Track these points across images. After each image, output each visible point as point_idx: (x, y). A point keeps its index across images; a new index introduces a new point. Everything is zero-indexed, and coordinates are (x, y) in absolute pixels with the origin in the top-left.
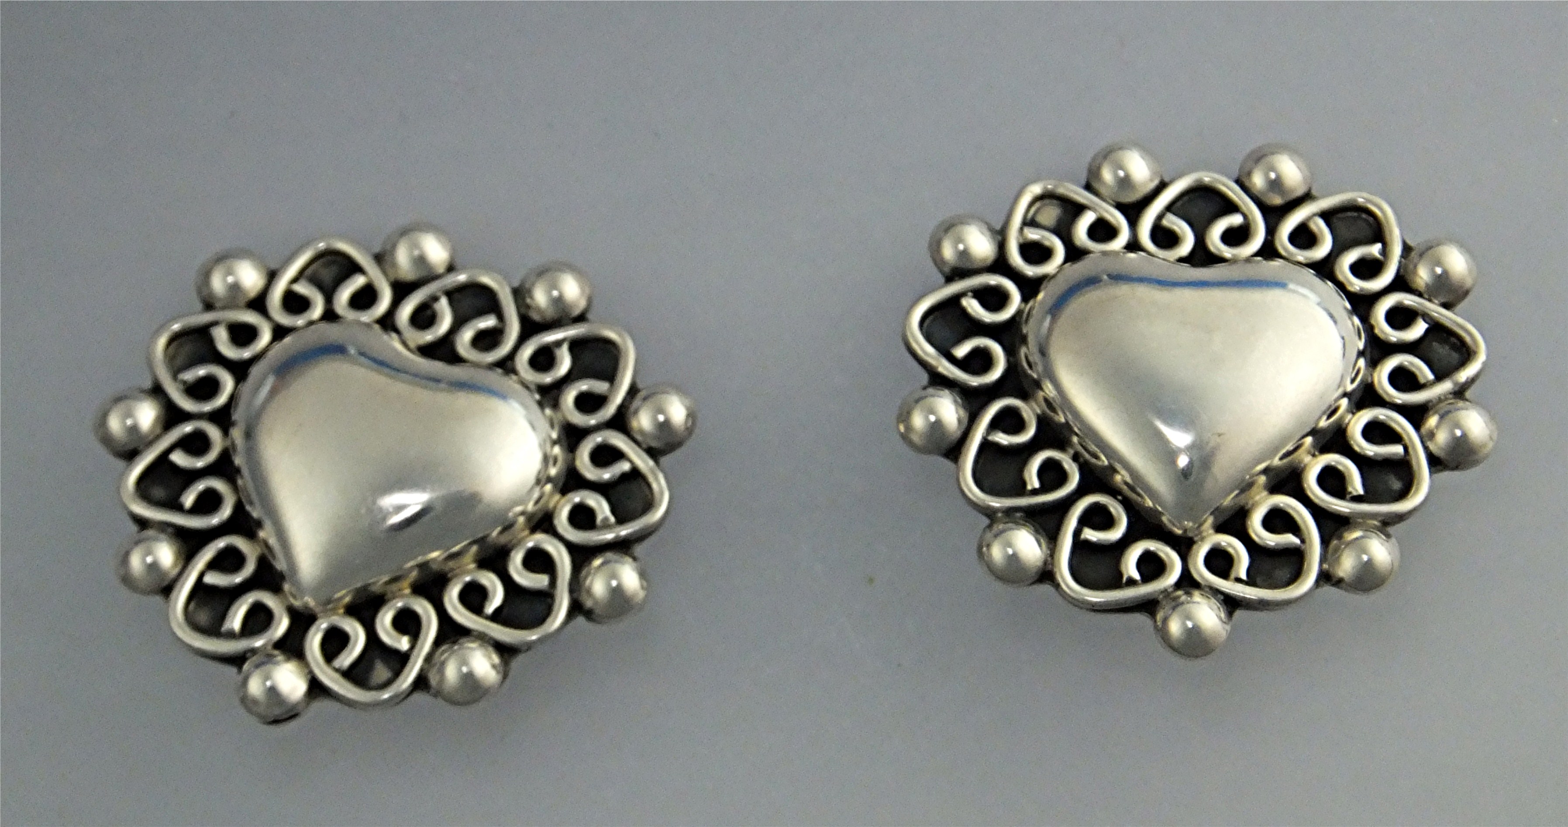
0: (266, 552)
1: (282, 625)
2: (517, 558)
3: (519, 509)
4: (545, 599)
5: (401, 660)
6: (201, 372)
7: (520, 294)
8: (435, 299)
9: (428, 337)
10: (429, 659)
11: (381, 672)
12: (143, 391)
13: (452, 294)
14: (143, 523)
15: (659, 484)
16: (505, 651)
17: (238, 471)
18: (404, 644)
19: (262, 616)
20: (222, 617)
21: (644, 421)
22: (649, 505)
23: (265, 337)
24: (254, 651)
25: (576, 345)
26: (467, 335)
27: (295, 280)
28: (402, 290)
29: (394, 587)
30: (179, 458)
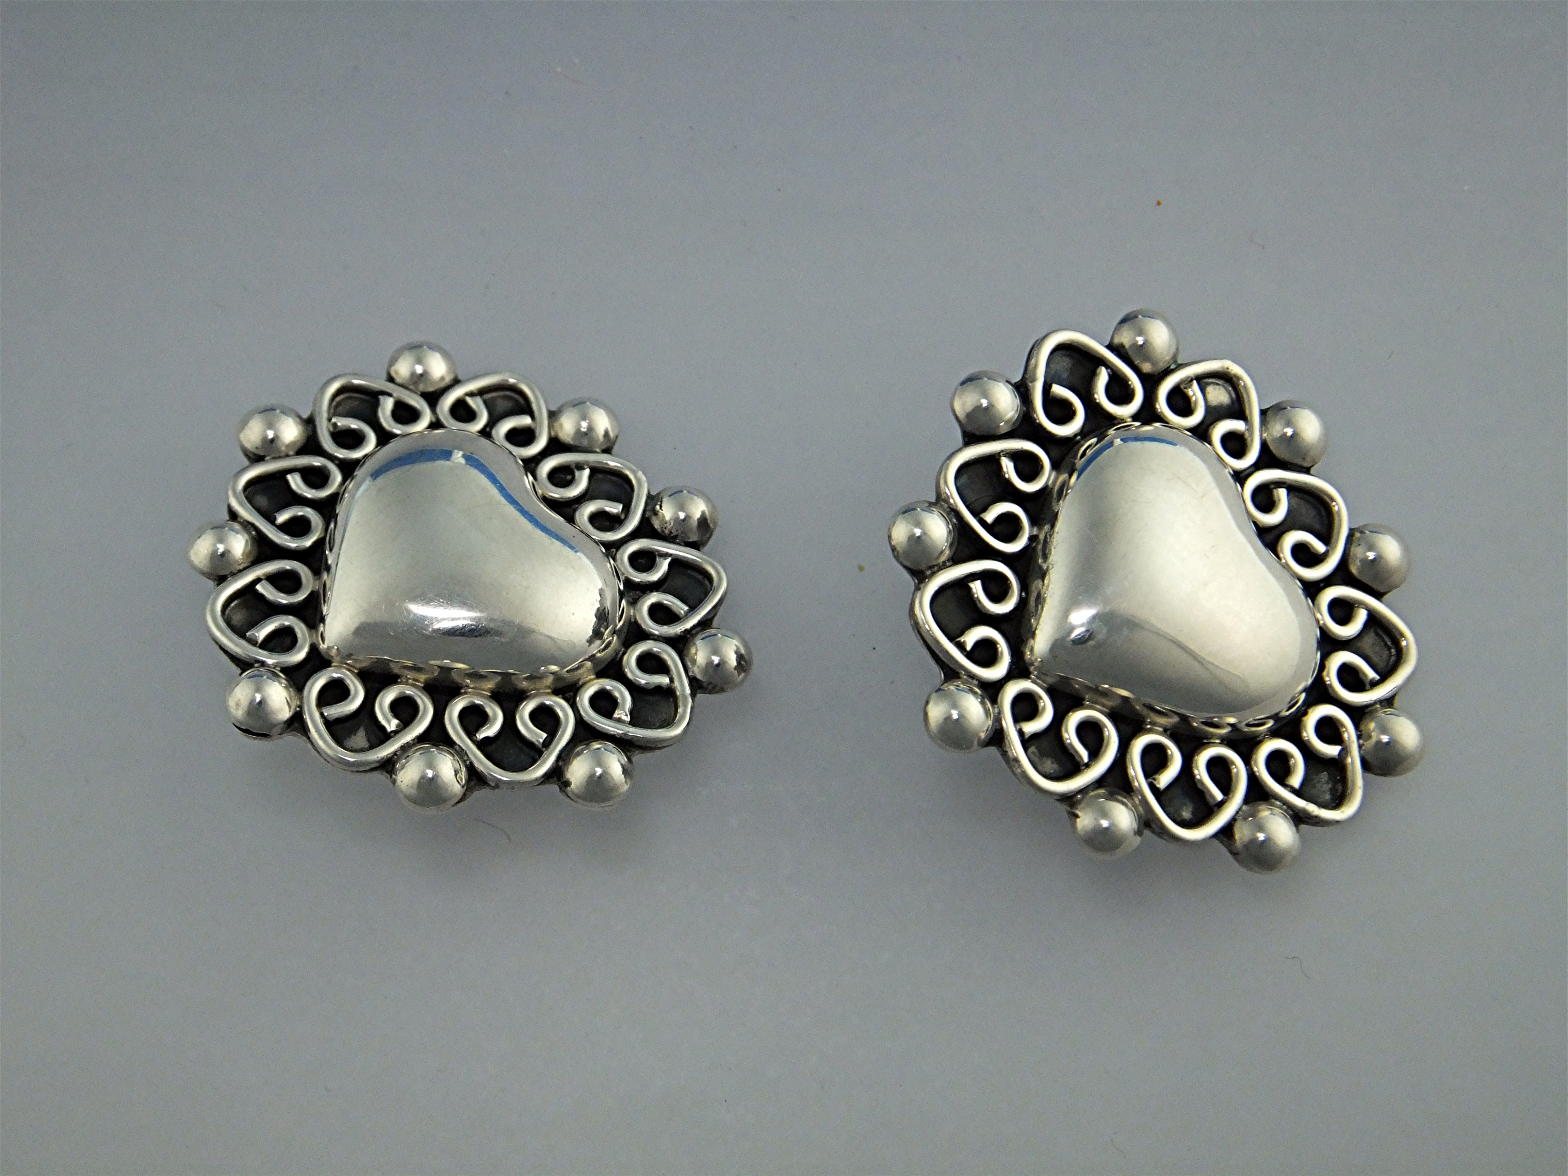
0: (321, 591)
1: (299, 655)
2: (529, 707)
3: (554, 668)
4: (535, 753)
5: (382, 736)
6: (354, 424)
7: (653, 500)
8: (580, 467)
9: (557, 493)
10: (405, 748)
11: (360, 739)
12: (300, 417)
13: (596, 471)
14: (233, 516)
15: (685, 711)
16: (475, 778)
17: (335, 517)
18: (392, 725)
19: (288, 641)
20: (255, 623)
21: (700, 654)
22: (668, 723)
23: (422, 425)
24: (263, 664)
25: (677, 563)
26: (590, 508)
27: (471, 394)
28: (555, 446)
29: (410, 675)
30: (295, 482)
